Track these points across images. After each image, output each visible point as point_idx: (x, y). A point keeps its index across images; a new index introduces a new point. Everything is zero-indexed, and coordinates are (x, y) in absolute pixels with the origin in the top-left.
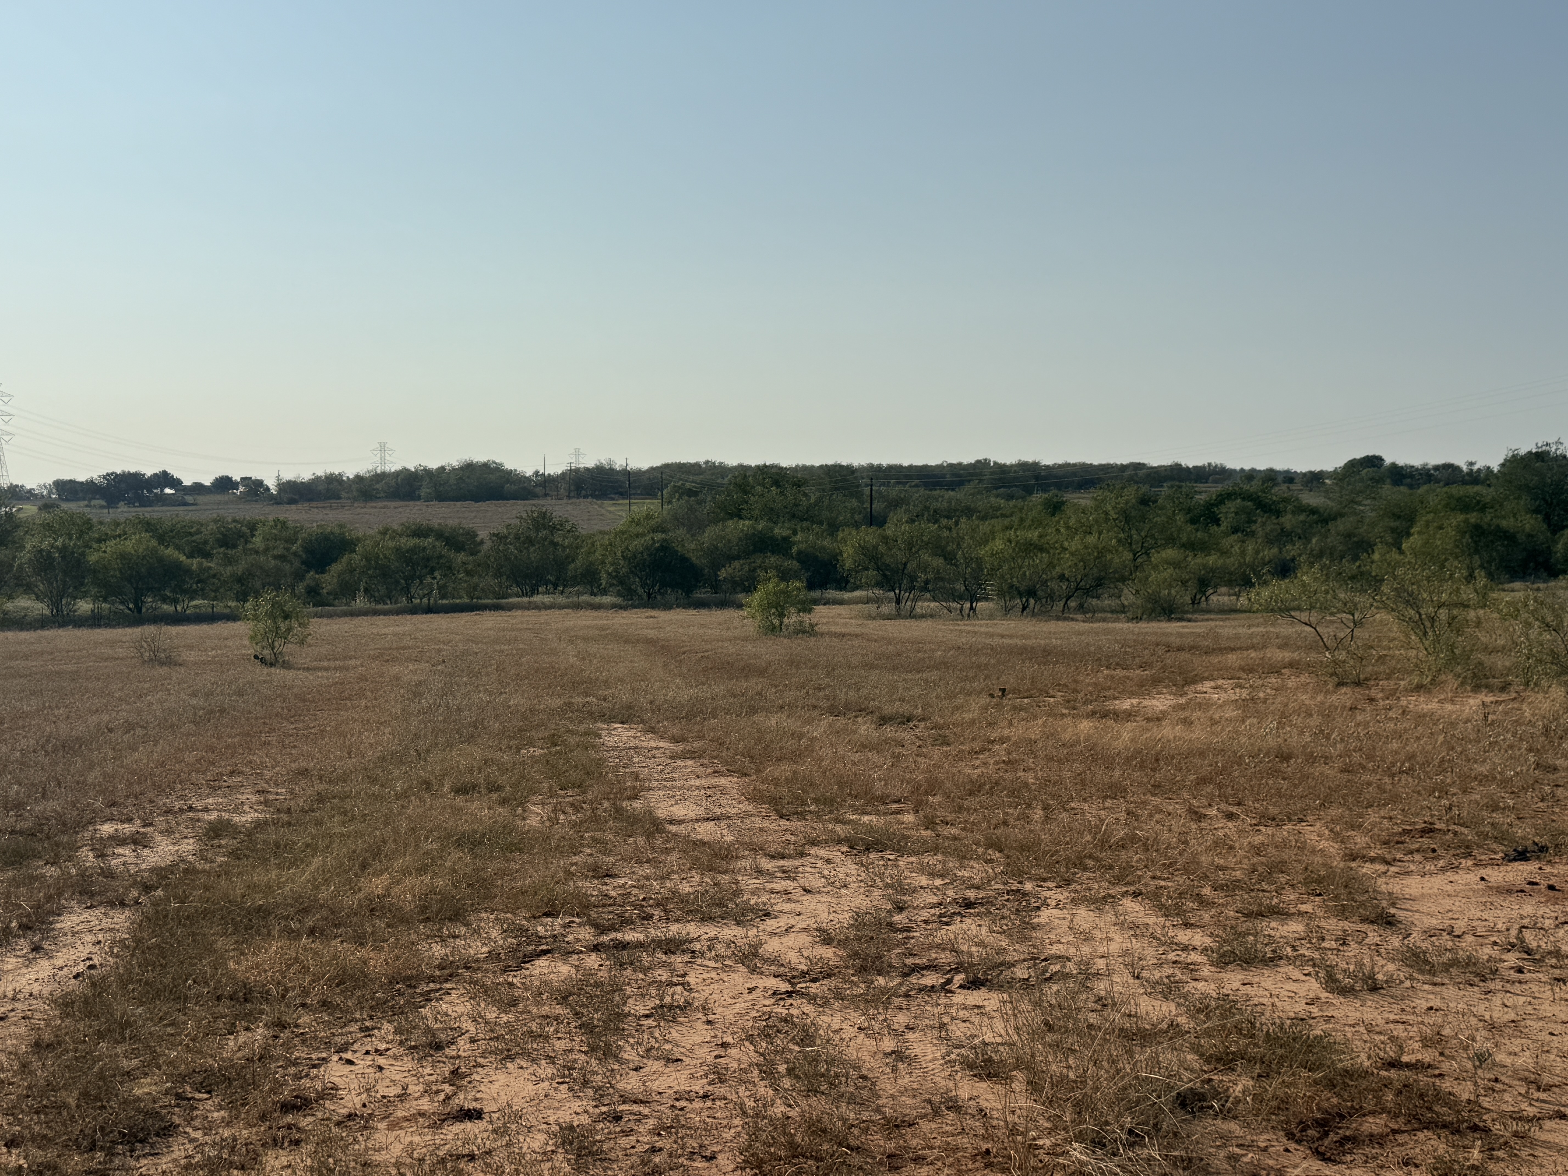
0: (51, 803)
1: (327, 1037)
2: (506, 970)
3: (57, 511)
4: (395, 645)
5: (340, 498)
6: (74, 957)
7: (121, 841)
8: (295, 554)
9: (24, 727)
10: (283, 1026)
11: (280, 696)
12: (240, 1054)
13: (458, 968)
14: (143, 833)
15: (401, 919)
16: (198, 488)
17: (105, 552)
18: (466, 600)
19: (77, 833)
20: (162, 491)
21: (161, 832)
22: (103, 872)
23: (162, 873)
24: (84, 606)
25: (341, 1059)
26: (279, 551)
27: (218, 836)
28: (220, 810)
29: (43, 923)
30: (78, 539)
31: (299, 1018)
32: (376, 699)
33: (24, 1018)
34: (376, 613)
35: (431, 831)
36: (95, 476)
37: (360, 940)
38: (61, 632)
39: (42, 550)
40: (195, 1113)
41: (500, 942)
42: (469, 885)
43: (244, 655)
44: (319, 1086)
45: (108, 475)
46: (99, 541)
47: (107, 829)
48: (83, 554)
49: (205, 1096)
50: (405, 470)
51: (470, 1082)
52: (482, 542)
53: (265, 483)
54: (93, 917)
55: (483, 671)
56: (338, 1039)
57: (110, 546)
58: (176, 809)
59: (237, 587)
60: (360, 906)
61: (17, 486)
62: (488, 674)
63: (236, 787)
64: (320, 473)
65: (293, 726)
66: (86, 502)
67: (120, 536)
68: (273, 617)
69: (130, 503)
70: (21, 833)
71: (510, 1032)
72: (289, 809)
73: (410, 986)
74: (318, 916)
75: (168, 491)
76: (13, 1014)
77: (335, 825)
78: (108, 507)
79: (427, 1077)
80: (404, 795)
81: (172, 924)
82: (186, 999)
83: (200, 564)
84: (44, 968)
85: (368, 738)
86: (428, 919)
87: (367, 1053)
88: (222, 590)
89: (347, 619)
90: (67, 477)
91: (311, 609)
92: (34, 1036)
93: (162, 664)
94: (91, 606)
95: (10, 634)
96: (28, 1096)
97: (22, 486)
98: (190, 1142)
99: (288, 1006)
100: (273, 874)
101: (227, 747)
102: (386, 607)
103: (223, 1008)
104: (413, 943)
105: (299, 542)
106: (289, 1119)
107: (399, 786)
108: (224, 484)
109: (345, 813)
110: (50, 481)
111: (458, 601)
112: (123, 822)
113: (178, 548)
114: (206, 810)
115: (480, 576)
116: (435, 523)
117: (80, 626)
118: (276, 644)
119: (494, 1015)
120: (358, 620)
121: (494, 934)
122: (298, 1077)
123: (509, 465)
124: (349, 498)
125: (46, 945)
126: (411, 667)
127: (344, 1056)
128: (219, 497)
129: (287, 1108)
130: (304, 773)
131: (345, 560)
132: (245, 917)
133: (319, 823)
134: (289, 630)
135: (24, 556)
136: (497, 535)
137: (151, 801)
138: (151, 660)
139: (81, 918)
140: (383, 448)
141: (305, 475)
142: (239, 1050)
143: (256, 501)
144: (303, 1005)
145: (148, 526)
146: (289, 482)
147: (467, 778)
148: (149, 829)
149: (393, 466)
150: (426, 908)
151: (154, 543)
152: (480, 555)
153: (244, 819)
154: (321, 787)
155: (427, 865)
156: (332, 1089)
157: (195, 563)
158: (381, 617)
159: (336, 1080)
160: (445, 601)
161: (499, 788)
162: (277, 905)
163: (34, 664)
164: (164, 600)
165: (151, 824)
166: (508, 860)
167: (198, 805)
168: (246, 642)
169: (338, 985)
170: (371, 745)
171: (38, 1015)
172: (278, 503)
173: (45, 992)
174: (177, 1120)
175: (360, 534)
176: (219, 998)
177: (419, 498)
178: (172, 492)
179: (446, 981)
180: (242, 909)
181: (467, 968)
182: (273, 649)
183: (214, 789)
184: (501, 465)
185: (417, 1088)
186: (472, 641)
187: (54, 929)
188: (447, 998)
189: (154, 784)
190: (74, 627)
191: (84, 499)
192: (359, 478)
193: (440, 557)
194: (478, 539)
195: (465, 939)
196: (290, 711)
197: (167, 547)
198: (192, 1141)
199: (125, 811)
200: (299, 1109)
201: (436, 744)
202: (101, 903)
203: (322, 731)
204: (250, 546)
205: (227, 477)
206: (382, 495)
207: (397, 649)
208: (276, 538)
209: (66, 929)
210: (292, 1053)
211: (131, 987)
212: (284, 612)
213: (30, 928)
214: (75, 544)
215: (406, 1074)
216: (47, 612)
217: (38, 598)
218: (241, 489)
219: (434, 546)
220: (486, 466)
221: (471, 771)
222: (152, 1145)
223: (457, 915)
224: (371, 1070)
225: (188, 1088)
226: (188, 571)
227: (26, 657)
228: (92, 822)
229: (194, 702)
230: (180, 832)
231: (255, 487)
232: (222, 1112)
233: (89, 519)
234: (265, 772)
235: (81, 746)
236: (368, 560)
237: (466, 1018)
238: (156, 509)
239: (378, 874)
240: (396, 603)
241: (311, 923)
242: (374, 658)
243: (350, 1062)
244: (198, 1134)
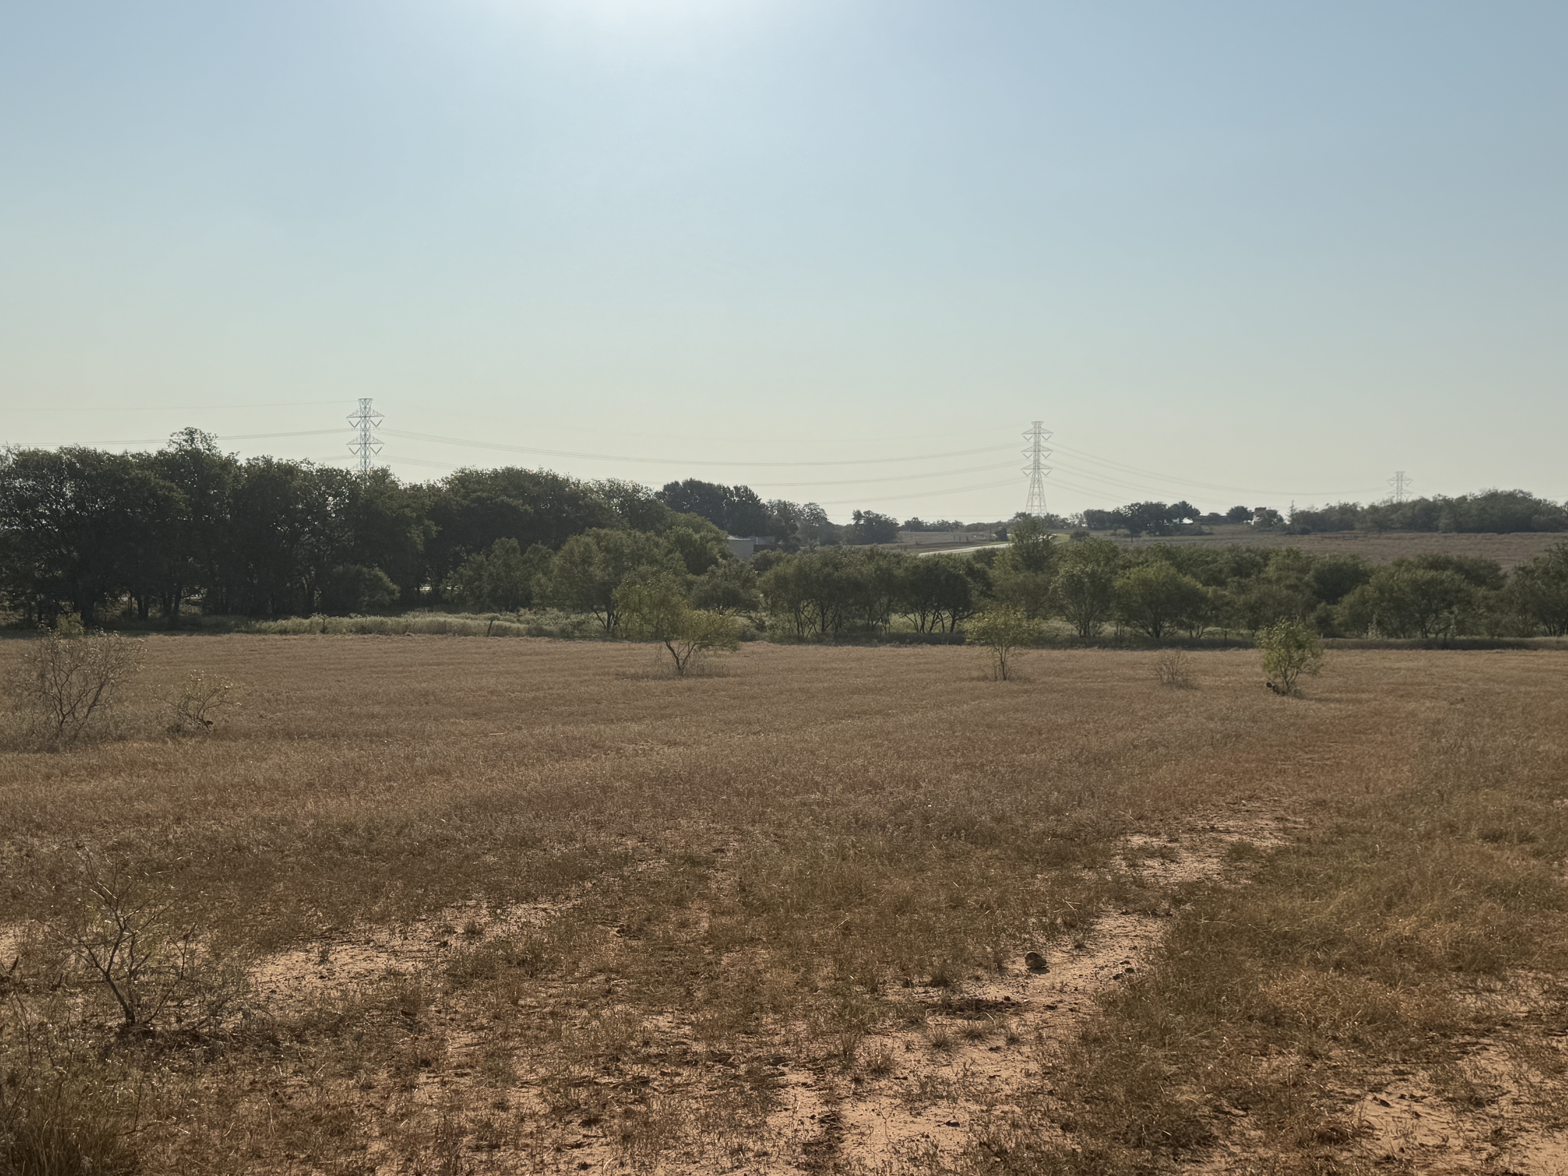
0: (1086, 811)
1: (1360, 1075)
2: (1548, 1033)
3: (1088, 539)
4: (1409, 680)
5: (1354, 529)
6: (1113, 959)
7: (1149, 853)
8: (1307, 584)
9: (1059, 738)
10: (1315, 1056)
11: (1293, 724)
12: (1274, 1077)
13: (1496, 1024)
14: (1170, 848)
15: (1428, 964)
16: (1214, 518)
17: (1129, 578)
18: (1486, 637)
19: (1111, 842)
20: (1181, 521)
21: (1187, 849)
22: (1135, 881)
23: (1191, 889)
24: (1109, 629)
25: (1375, 1099)
26: (1292, 581)
27: (1240, 859)
28: (1240, 833)
29: (1084, 922)
30: (1106, 565)
31: (1330, 1050)
32: (1391, 734)
33: (1071, 1010)
34: (1389, 646)
35: (1460, 877)
36: (1121, 507)
37: (1390, 981)
38: (1089, 652)
39: (1073, 575)
40: (1233, 1128)
41: (1542, 1003)
42: (1503, 939)
43: (1256, 682)
44: (1355, 1122)
45: (1132, 505)
46: (1124, 567)
47: (1137, 841)
48: (1109, 580)
49: (1242, 1113)
50: (1423, 501)
51: (1514, 1146)
52: (1505, 576)
53: (1279, 513)
54: (1129, 922)
55: (1508, 713)
56: (1371, 1078)
57: (1134, 573)
58: (1199, 828)
59: (1249, 614)
60: (1387, 945)
61: (1053, 516)
62: (1512, 717)
63: (1255, 812)
64: (1334, 503)
65: (1307, 756)
66: (1112, 531)
67: (1142, 563)
68: (1287, 647)
69: (1151, 532)
70: (1062, 836)
71: (1557, 1099)
72: (1309, 839)
73: (1444, 1035)
74: (1344, 950)
75: (1187, 521)
76: (1061, 1005)
77: (1356, 860)
78: (1132, 537)
79: (1467, 1133)
80: (1428, 835)
81: (1203, 939)
82: (1220, 1014)
83: (1215, 591)
84: (1086, 966)
85: (1385, 774)
86: (1460, 969)
87: (1402, 1097)
88: (1235, 618)
89: (1358, 651)
90: (1096, 508)
91: (1322, 640)
92: (1080, 1030)
93: (1180, 687)
94: (1115, 628)
95: (1044, 652)
96: (1080, 1085)
97: (1057, 516)
98: (1229, 1155)
99: (1319, 1036)
100: (1298, 902)
101: (1245, 772)
102: (1399, 641)
103: (1254, 1029)
104: (1445, 991)
105: (1311, 573)
106: (1326, 1150)
107: (1422, 826)
108: (1239, 514)
109: (1365, 849)
110: (1081, 511)
111: (1477, 637)
112: (1151, 835)
113: (1195, 575)
114: (1227, 831)
115: (1502, 612)
116: (1454, 555)
117: (1104, 648)
118: (1289, 673)
119: (1538, 1079)
120: (1370, 653)
121: (1534, 993)
122: (1333, 1110)
123: (1537, 495)
124: (1362, 529)
125: (1088, 944)
126: (1428, 704)
127: (1378, 1096)
128: (1231, 527)
129: (1324, 1138)
130: (1322, 804)
131: (1358, 590)
132: (1271, 941)
133: (1339, 856)
134: (1302, 660)
135: (1058, 580)
136: (1523, 569)
137: (1176, 819)
138: (1169, 682)
139: (1118, 923)
140: (1400, 477)
141: (1319, 506)
142: (1272, 1073)
143: (1270, 531)
144: (1335, 1038)
145: (1169, 554)
146: (1303, 513)
147: (1495, 825)
148: (1173, 845)
149: (1410, 496)
150: (1458, 956)
151: (1173, 571)
152: (1503, 589)
153: (1265, 844)
154: (1340, 820)
155: (1456, 911)
156: (1368, 1127)
157: (1210, 591)
158: (1394, 651)
159: (1372, 1119)
160: (1463, 637)
161: (1532, 839)
162: (1303, 934)
163: (1066, 680)
164: (1181, 625)
165: (1176, 840)
166: (1546, 917)
167: (1221, 826)
168: (1259, 669)
169: (1369, 1023)
170: (1390, 782)
171: (1084, 1010)
172: (1291, 534)
173: (1090, 988)
174: (1216, 1133)
175: (1374, 565)
176: (1250, 1018)
177: (1437, 529)
178: (1191, 521)
179: (1483, 1036)
180: (1269, 933)
181: (1506, 1026)
182: (1285, 678)
183: (1236, 812)
184: (1530, 495)
185: (1457, 1142)
186: (1493, 681)
187: (1094, 930)
188: (1485, 1054)
189: (1177, 801)
190: (1099, 647)
191: (1111, 528)
192: (1374, 509)
193: (1459, 590)
194: (1501, 573)
195: (1502, 995)
196: (1303, 740)
197: (1185, 575)
198: (1232, 1154)
199: (1152, 825)
200: (1337, 1142)
201: (1459, 787)
202: (1135, 911)
203: (1338, 764)
204: (1263, 575)
205: (1243, 508)
206: (1398, 525)
207: (1412, 684)
208: (1288, 568)
209: (1105, 932)
210: (1325, 1085)
211: (1167, 995)
212: (1297, 641)
213: (1073, 926)
214: (1102, 571)
215: (1445, 1126)
216: (1076, 633)
217: (1069, 620)
218: (1255, 519)
219: (1453, 579)
220: (1511, 497)
221: (1500, 818)
222: (1194, 1152)
223: (1492, 968)
224: (1406, 1115)
225: (1225, 1102)
226: (1203, 599)
227: (1058, 674)
228: (1123, 832)
229: (1212, 725)
230: (1204, 851)
231: (1269, 517)
232: (1259, 1132)
233: (1116, 547)
234: (1284, 800)
235: (1110, 760)
236: (1382, 592)
237: (1507, 1077)
238: (1175, 538)
239: (1406, 915)
240: (1409, 637)
241: (1337, 957)
242: (1389, 692)
243: (1384, 1103)
244: (1236, 1149)
